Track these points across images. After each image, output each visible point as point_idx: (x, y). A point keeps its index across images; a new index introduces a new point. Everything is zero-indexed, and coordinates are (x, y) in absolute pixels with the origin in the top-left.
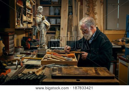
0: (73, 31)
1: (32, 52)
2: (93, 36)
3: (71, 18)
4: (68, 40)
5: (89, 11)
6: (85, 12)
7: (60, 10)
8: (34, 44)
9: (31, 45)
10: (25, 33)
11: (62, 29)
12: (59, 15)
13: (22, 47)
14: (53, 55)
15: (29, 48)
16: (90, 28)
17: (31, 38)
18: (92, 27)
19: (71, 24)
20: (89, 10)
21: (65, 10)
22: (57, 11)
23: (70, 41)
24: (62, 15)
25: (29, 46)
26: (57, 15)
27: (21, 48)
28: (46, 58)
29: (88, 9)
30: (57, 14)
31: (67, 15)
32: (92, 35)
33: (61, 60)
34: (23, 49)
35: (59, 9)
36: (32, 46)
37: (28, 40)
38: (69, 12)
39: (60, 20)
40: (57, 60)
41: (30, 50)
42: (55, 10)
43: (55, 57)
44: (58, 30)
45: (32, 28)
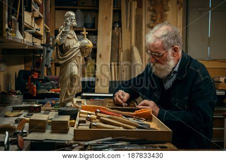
0: (122, 60)
1: (44, 103)
2: (176, 69)
3: (117, 34)
4: (112, 79)
5: (155, 21)
6: (147, 23)
7: (94, 19)
8: (44, 86)
9: (38, 88)
10: (25, 64)
11: (100, 56)
12: (94, 28)
13: (18, 92)
14: (100, 112)
15: (35, 95)
16: (170, 51)
17: (39, 72)
18: (175, 50)
19: (118, 46)
20: (154, 18)
21: (106, 18)
22: (89, 20)
23: (115, 82)
24: (100, 28)
25: (35, 89)
26: (90, 28)
27: (17, 94)
28: (84, 122)
29: (152, 16)
30: (90, 26)
31: (111, 28)
32: (174, 68)
33: (127, 128)
34: (21, 97)
35: (94, 17)
36: (41, 91)
37: (32, 77)
38: (114, 23)
39: (97, 38)
40: (117, 128)
41: (38, 101)
42: (85, 17)
43: (109, 118)
44: (92, 58)
45: (42, 47)
